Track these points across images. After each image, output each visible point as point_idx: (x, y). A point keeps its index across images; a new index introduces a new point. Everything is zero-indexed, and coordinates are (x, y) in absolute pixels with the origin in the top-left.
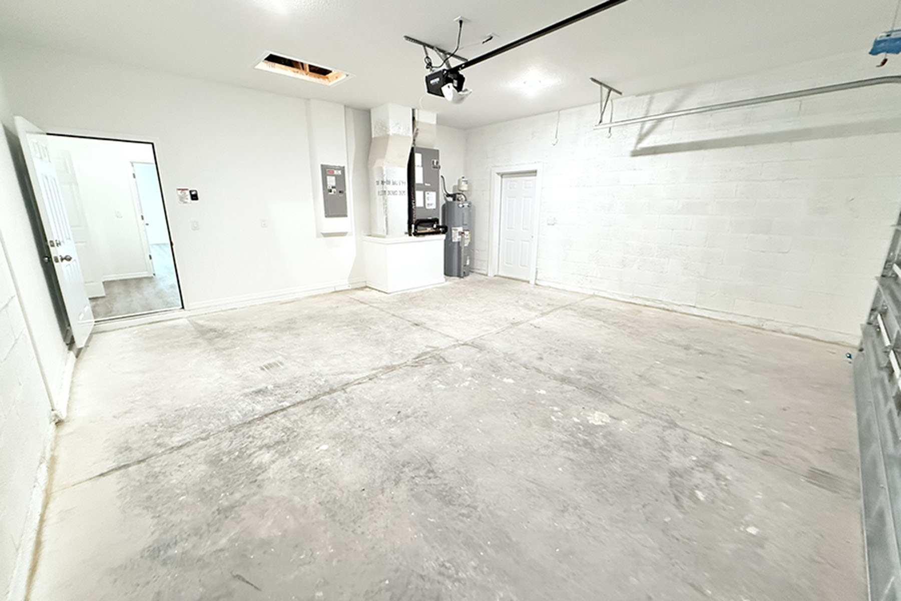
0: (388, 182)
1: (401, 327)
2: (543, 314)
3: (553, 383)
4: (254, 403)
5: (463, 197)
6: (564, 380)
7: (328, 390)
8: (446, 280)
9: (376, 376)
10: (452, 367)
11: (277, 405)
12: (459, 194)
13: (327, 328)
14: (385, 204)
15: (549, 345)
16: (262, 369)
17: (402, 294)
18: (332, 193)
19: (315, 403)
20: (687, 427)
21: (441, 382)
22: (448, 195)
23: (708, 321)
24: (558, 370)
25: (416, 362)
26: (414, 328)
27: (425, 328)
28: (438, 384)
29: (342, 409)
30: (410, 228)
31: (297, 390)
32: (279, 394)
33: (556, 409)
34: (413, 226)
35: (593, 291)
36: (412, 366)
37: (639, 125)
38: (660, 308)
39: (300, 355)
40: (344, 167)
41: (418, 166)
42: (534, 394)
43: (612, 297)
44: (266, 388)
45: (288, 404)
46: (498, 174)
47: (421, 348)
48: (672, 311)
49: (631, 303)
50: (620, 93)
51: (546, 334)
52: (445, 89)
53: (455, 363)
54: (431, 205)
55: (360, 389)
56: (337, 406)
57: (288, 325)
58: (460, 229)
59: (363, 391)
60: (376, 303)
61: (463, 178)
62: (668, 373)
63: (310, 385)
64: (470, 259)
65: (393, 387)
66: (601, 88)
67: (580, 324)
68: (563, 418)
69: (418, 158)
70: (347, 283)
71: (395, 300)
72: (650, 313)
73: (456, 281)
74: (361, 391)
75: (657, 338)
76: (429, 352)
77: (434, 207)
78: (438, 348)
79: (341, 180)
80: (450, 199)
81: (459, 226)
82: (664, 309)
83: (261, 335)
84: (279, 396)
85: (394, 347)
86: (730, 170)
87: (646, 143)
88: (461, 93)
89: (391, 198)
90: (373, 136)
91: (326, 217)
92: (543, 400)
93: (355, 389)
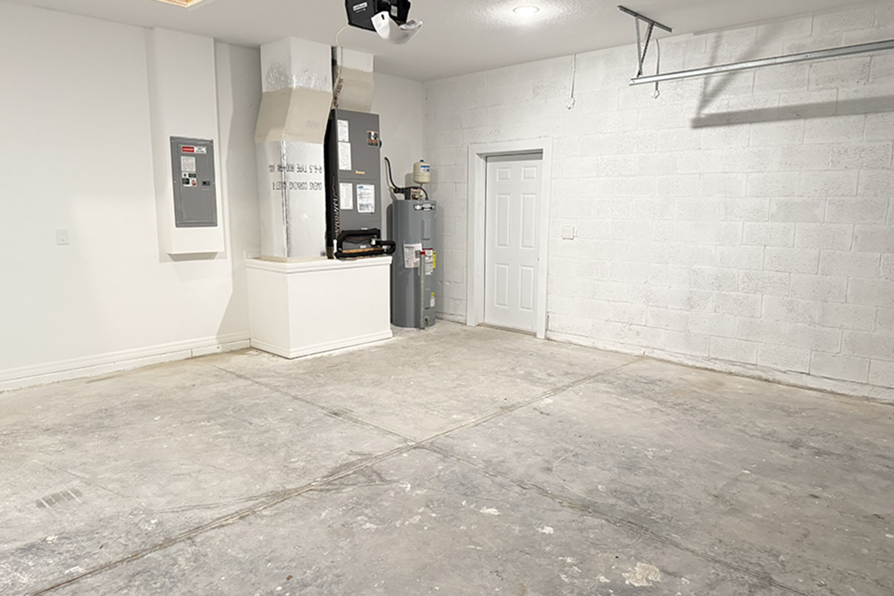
0: (291, 168)
1: (307, 419)
2: (556, 391)
3: (566, 514)
4: (16, 570)
5: (422, 193)
6: (586, 507)
7: (160, 540)
8: (394, 334)
9: (253, 511)
10: (393, 489)
11: (61, 572)
12: (416, 188)
13: (170, 426)
14: (285, 204)
15: (564, 444)
16: (40, 505)
17: (314, 358)
18: (190, 185)
19: (135, 566)
20: (790, 585)
21: (369, 518)
22: (397, 190)
23: (832, 398)
24: (576, 489)
25: (329, 483)
26: (331, 420)
27: (351, 419)
28: (366, 522)
29: (184, 575)
30: (329, 244)
31: (103, 542)
32: (68, 552)
33: (569, 560)
34: (335, 242)
35: (643, 349)
36: (321, 490)
37: (701, 80)
38: (753, 378)
39: (115, 477)
40: (212, 142)
41: (343, 141)
42: (534, 535)
43: (675, 360)
44: (45, 540)
45: (81, 570)
46: (480, 155)
47: (341, 456)
48: (774, 382)
49: (706, 369)
50: (670, 30)
51: (559, 426)
52: (376, 20)
53: (398, 481)
54: (367, 206)
55: (222, 536)
56: (176, 570)
57: (98, 421)
58: (419, 247)
59: (227, 540)
60: (267, 376)
61: (422, 161)
62: (761, 489)
63: (128, 532)
64: (435, 296)
65: (282, 531)
66: (637, 20)
67: (618, 407)
68: (581, 576)
69: (343, 128)
70: (215, 341)
71: (300, 371)
72: (737, 385)
73: (412, 335)
74: (222, 541)
75: (747, 429)
76: (352, 464)
77: (371, 210)
78: (370, 454)
79: (206, 163)
80: (401, 197)
81: (415, 243)
82: (760, 379)
83: (44, 440)
84: (68, 555)
85: (293, 457)
86: (846, 151)
87: (714, 108)
88: (403, 26)
89: (295, 195)
90: (264, 90)
91: (177, 226)
92: (548, 545)
93: (212, 538)
